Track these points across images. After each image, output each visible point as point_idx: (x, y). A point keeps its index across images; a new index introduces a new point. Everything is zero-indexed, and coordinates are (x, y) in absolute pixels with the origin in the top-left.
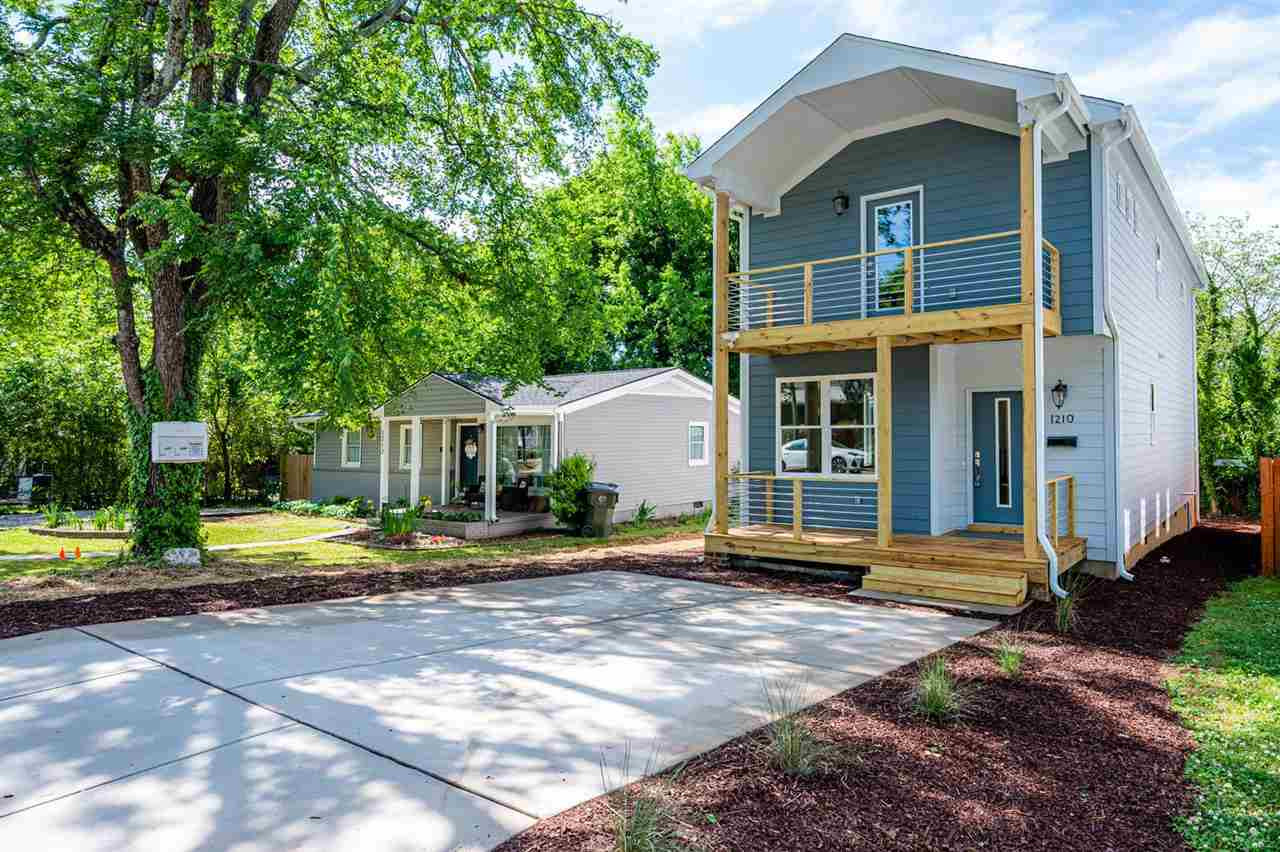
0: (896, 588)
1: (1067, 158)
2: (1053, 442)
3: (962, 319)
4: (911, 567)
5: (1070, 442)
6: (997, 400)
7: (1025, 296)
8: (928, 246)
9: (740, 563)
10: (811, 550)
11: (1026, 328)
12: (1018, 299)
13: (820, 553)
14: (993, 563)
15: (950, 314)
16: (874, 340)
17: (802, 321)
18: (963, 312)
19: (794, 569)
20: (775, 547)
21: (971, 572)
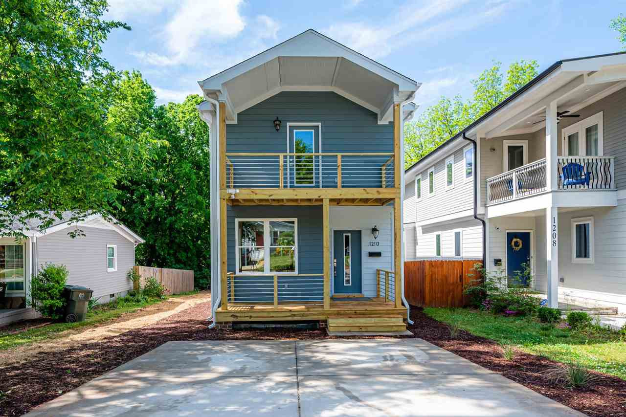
0: (348, 329)
1: (388, 123)
2: (371, 254)
3: (368, 193)
4: (350, 317)
5: (378, 254)
6: (344, 234)
7: (396, 185)
8: (324, 154)
9: (238, 326)
10: (289, 314)
11: (396, 200)
12: (394, 186)
13: (294, 315)
14: (384, 311)
15: (361, 190)
16: (322, 200)
17: (278, 187)
18: (368, 190)
19: (274, 326)
20: (265, 314)
21: (380, 317)
